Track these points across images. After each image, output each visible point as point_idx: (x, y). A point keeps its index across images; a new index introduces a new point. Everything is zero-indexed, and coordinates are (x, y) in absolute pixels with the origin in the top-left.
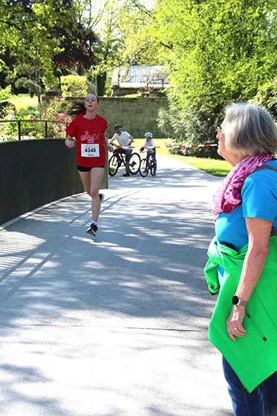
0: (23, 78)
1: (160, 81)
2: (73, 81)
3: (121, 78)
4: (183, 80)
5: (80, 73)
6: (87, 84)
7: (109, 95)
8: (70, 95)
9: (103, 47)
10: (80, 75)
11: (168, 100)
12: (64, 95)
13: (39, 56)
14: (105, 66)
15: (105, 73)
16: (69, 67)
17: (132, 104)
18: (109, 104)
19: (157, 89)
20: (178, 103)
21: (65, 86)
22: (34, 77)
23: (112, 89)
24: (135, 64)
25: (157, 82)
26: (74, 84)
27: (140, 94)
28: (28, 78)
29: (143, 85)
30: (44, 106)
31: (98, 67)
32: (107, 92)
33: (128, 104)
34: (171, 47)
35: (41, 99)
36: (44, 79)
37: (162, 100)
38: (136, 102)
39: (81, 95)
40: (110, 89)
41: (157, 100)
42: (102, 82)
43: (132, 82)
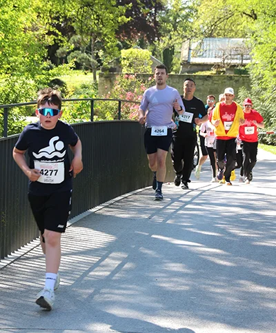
0: (77, 51)
1: (239, 56)
2: (135, 56)
3: (192, 52)
4: (269, 54)
5: (142, 45)
6: (152, 59)
7: (176, 71)
9: (171, 16)
11: (251, 78)
12: (125, 71)
13: (101, 26)
14: (175, 38)
15: (173, 46)
16: (130, 38)
17: (206, 82)
18: (178, 83)
19: (234, 66)
20: (262, 82)
21: (126, 61)
22: (89, 50)
23: (181, 64)
24: (211, 36)
25: (236, 57)
26: (136, 59)
27: (214, 71)
28: (82, 52)
29: (219, 60)
30: (101, 83)
31: (166, 39)
32: (175, 68)
33: (199, 82)
34: (254, 16)
35: (97, 76)
36: (101, 53)
37: (241, 79)
38: (211, 81)
39: (145, 72)
40: (178, 65)
41: (236, 78)
42: (169, 56)
43: (205, 57)
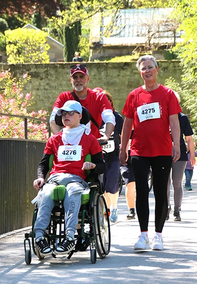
1: (171, 33)
2: (25, 38)
3: (105, 30)
5: (40, 23)
6: (49, 41)
8: (21, 60)
10: (39, 27)
12: (11, 60)
14: (78, 12)
16: (21, 14)
17: (123, 72)
19: (164, 47)
21: (12, 45)
23: (91, 48)
24: (127, 6)
25: (166, 34)
26: (26, 43)
29: (143, 40)
31: (65, 14)
32: (83, 53)
33: (114, 73)
37: (171, 65)
38: (130, 70)
39: (39, 61)
40: (87, 49)
41: (164, 65)
42: (74, 38)
43: (124, 36)
